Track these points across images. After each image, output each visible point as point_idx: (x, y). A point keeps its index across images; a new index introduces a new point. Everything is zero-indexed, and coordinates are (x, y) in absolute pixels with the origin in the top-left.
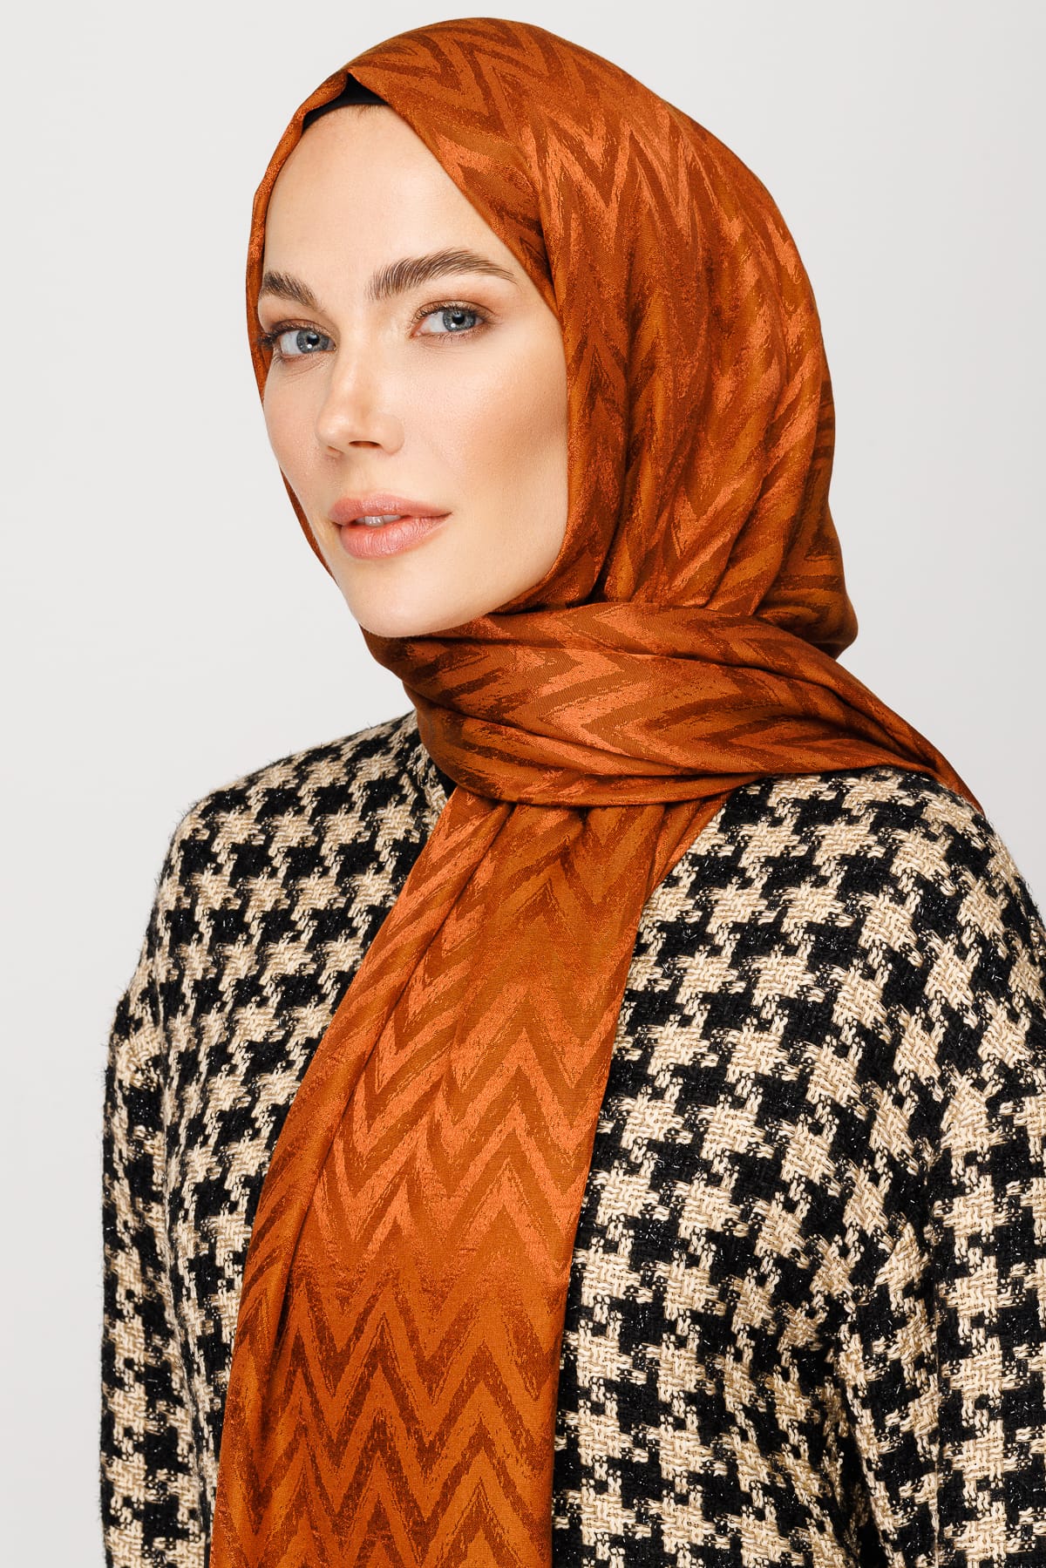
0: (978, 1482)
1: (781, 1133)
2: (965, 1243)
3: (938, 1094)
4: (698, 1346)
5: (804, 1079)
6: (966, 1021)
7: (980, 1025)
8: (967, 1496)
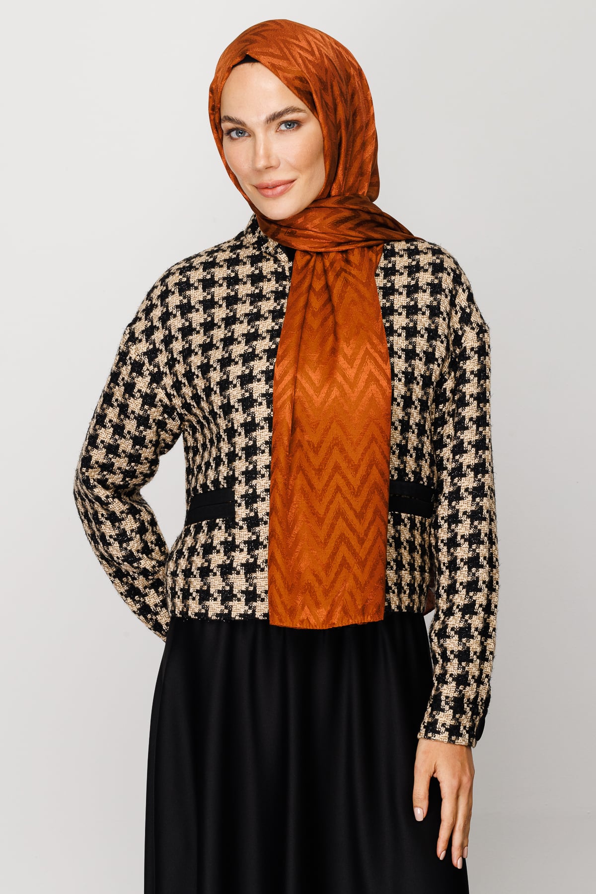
0: (468, 442)
1: (433, 344)
2: (469, 373)
3: (460, 333)
4: (420, 409)
5: (437, 327)
6: (466, 311)
7: (470, 312)
8: (465, 446)
